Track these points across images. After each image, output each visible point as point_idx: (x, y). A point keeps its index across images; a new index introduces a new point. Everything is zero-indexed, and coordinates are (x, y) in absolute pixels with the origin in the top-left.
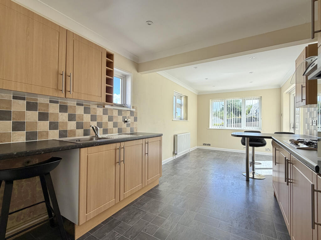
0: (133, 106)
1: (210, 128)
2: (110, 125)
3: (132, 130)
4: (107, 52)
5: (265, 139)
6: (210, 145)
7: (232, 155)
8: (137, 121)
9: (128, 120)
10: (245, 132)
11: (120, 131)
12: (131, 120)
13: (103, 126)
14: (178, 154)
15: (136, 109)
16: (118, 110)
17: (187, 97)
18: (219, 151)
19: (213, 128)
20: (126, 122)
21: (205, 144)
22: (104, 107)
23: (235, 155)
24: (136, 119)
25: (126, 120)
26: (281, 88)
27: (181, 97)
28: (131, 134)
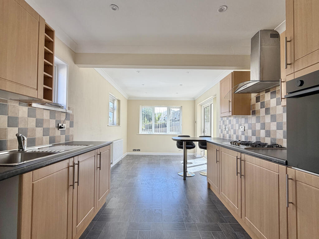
0: (68, 107)
1: (140, 133)
2: (39, 132)
3: (67, 138)
4: (46, 25)
5: (193, 142)
6: (139, 150)
7: (162, 158)
8: (73, 127)
9: (62, 125)
10: (179, 136)
11: (53, 141)
12: (66, 125)
13: (29, 134)
14: (113, 163)
15: (73, 110)
16: (49, 111)
17: (120, 101)
18: (148, 155)
19: (142, 133)
20: (61, 127)
21: (134, 150)
22: (30, 105)
23: (164, 158)
24: (71, 125)
25: (60, 125)
26: (195, 100)
27: (114, 100)
28: (66, 144)
